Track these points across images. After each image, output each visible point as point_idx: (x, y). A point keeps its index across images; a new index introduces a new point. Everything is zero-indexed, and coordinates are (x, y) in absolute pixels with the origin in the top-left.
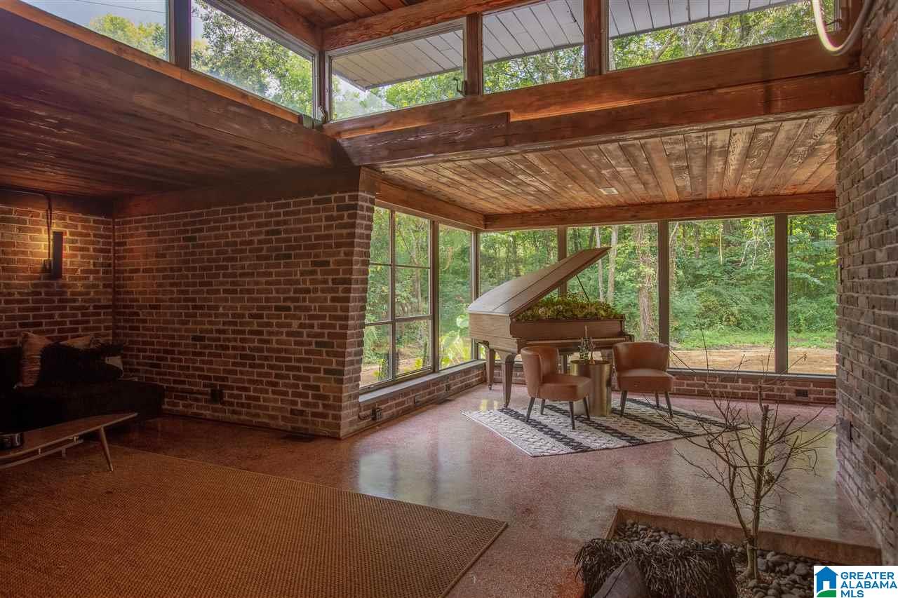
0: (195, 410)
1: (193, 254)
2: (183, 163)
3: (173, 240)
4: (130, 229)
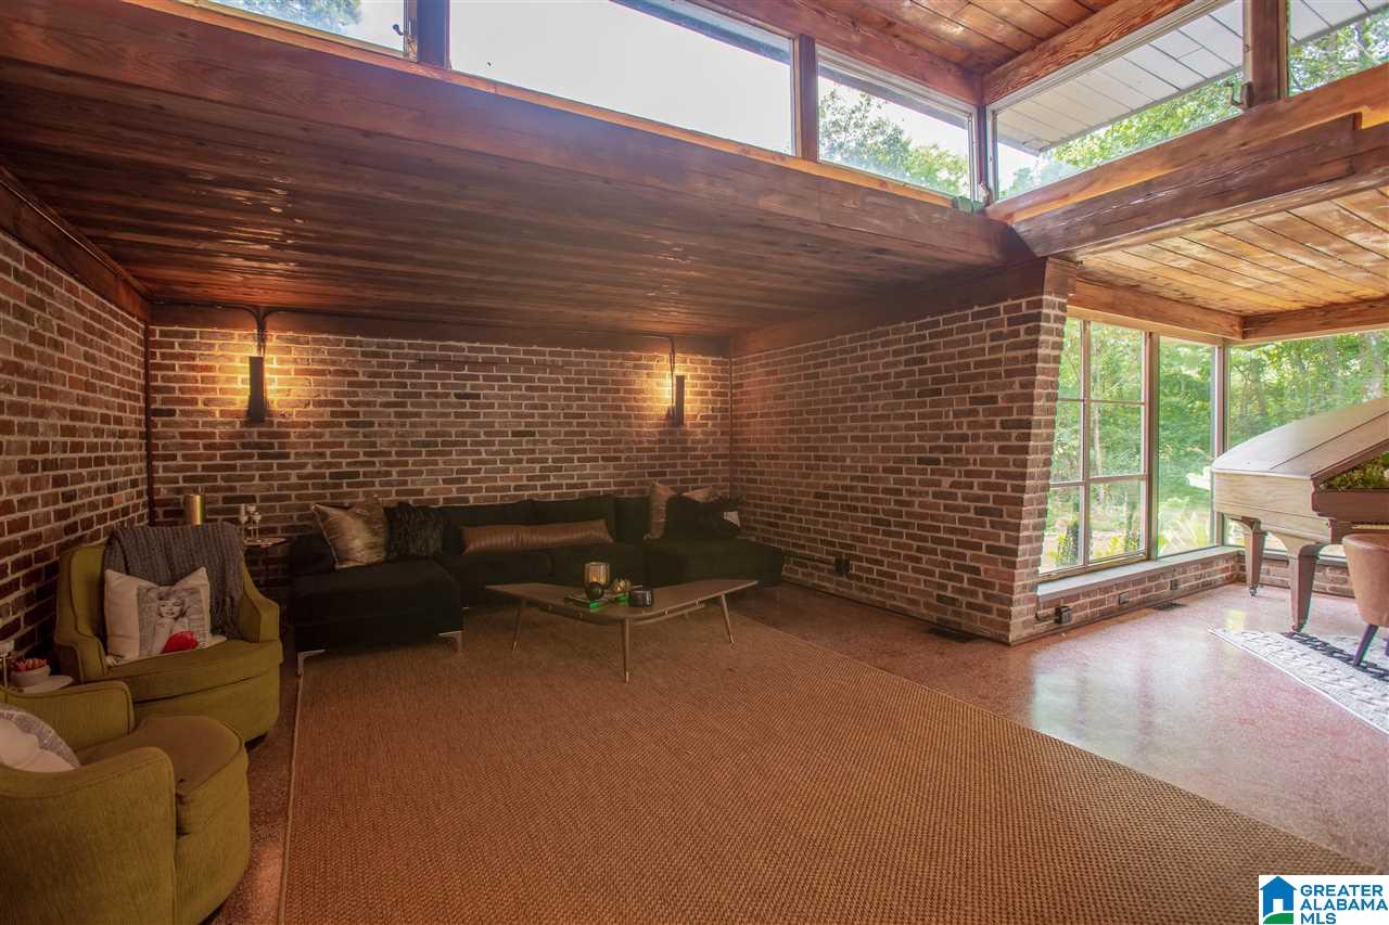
0: (816, 581)
1: (816, 393)
2: (806, 283)
3: (791, 379)
4: (747, 369)
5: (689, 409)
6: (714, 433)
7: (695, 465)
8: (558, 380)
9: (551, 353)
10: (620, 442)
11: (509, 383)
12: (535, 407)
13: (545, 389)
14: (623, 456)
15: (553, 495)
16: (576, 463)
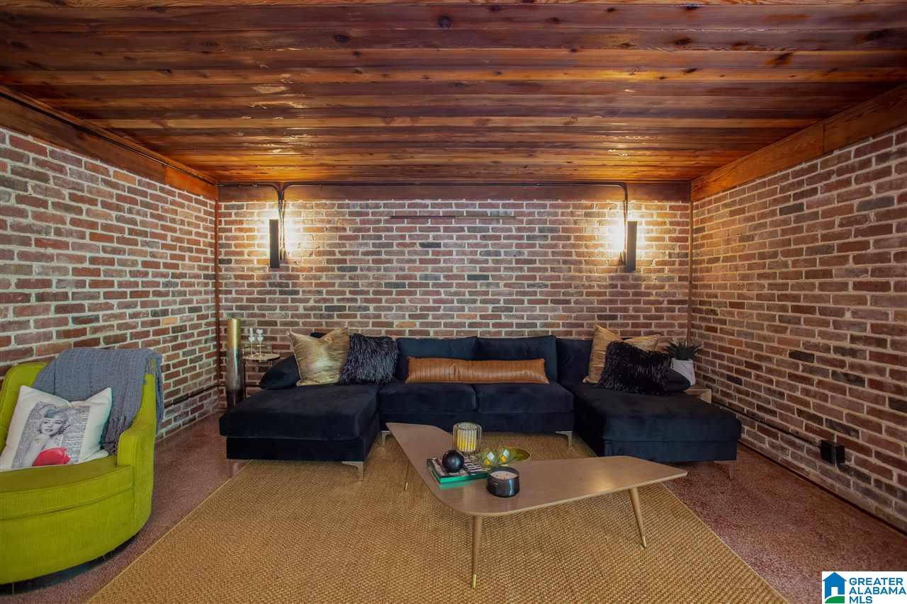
4: (709, 211)
5: (641, 254)
6: (670, 279)
7: (648, 310)
8: (510, 230)
9: (504, 206)
10: (570, 286)
11: (466, 233)
12: (488, 253)
13: (498, 238)
14: (573, 299)
15: (503, 333)
16: (526, 304)
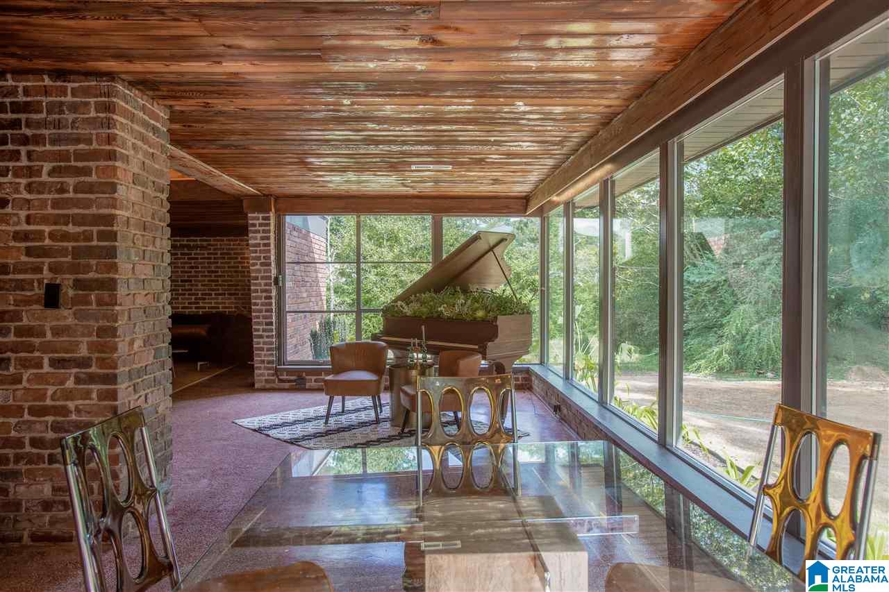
8: (203, 254)
9: (200, 240)
10: (238, 285)
11: (179, 256)
12: (192, 267)
13: (197, 258)
14: (240, 292)
15: (201, 312)
16: (213, 296)
